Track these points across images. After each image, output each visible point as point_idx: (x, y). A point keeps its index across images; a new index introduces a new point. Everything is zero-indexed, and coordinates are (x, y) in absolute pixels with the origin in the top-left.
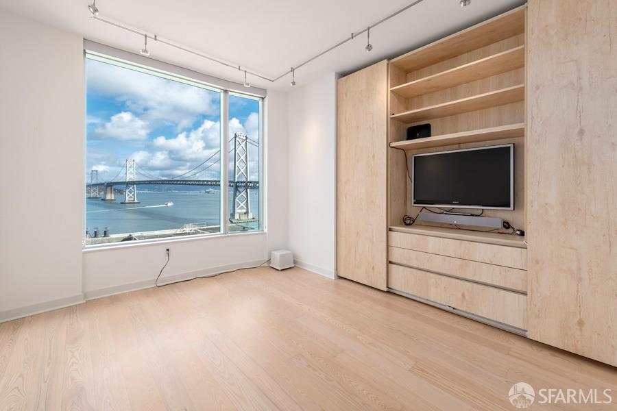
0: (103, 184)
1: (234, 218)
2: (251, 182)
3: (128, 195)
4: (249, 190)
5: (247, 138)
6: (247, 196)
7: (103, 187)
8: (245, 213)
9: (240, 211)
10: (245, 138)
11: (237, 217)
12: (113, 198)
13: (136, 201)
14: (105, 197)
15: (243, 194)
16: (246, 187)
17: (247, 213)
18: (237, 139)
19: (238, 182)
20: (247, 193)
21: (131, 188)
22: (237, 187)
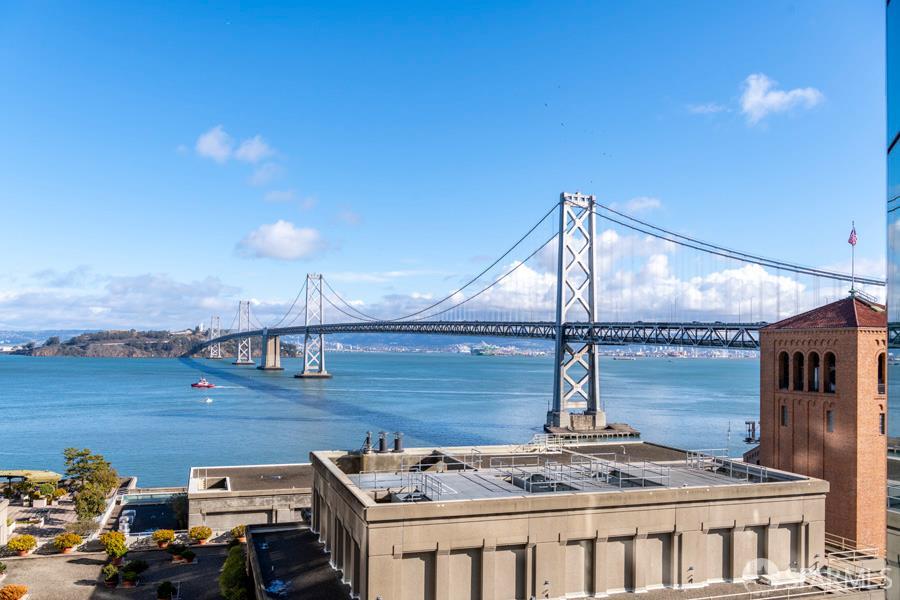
0: (260, 333)
1: (557, 425)
2: (603, 326)
3: (310, 358)
4: (596, 349)
5: (591, 202)
6: (592, 366)
7: (259, 339)
8: (586, 413)
9: (571, 406)
10: (586, 204)
11: (565, 421)
12: (278, 365)
13: (324, 373)
14: (264, 361)
15: (581, 357)
16: (591, 340)
17: (591, 411)
18: (567, 208)
19: (566, 326)
20: (592, 356)
21: (314, 342)
22: (564, 339)
